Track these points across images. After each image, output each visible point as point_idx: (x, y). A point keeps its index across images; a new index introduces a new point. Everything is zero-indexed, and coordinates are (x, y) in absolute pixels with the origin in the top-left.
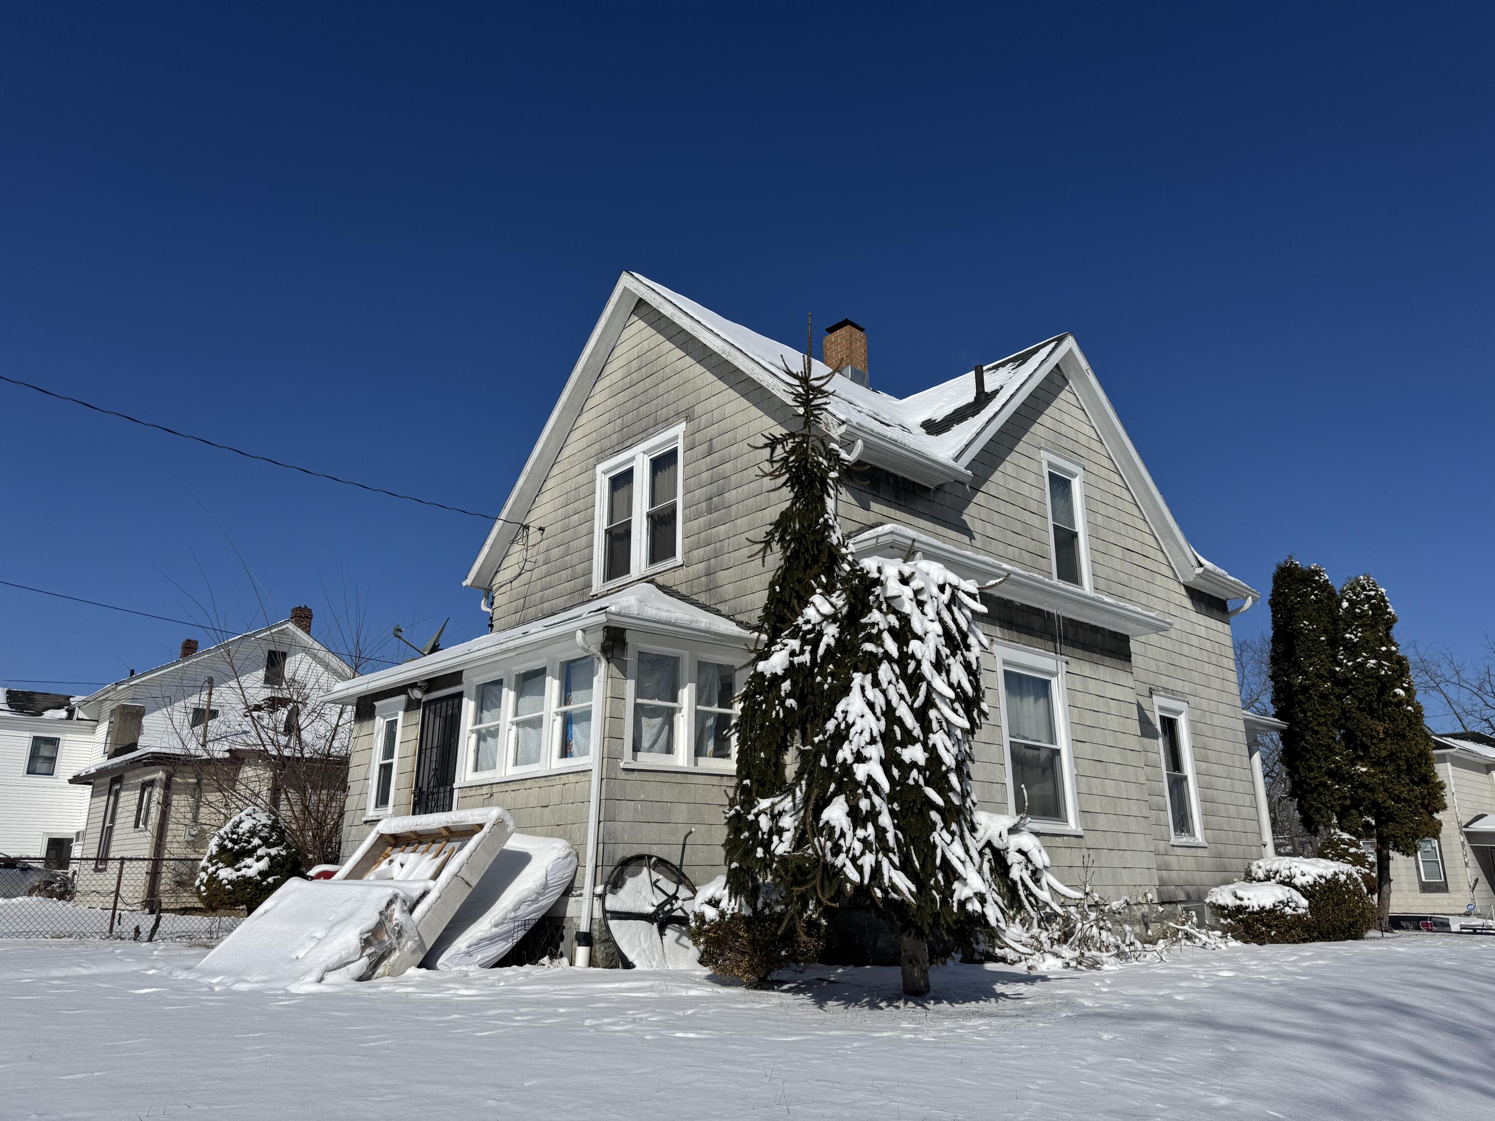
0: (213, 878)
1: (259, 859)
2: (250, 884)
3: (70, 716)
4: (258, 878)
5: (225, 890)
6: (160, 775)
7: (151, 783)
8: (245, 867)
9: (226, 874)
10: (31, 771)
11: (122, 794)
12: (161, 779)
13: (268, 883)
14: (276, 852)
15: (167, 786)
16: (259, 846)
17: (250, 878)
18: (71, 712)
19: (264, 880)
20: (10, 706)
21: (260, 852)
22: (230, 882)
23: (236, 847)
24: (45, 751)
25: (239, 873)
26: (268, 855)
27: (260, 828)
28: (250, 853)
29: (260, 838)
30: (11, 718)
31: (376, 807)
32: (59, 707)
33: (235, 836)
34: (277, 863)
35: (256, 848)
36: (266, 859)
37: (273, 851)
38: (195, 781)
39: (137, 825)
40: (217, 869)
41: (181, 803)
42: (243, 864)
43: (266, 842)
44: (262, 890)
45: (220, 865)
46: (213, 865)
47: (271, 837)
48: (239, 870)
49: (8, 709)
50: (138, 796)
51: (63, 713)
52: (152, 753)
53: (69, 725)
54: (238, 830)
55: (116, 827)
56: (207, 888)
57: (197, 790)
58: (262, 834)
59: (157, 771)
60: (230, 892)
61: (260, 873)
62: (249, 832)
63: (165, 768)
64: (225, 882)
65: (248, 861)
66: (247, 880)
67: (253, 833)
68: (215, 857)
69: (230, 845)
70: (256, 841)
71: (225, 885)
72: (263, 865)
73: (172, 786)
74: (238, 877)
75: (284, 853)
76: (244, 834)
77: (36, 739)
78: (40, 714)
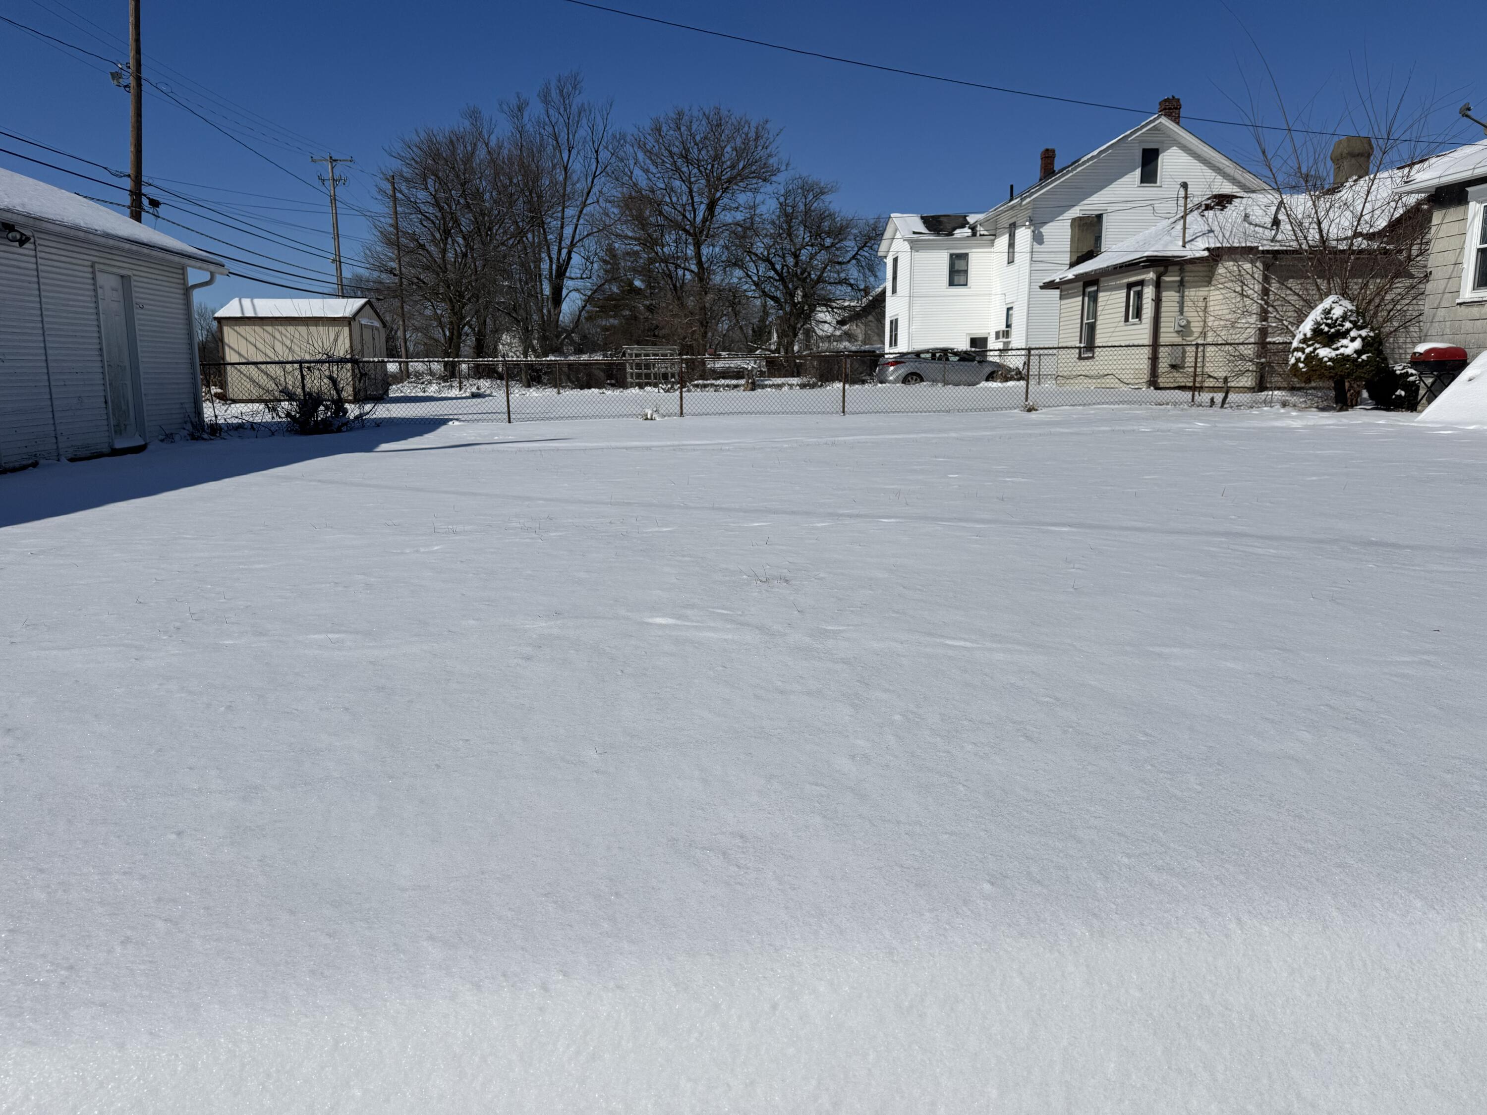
0: (1309, 358)
1: (1353, 340)
2: (1348, 361)
3: (974, 234)
4: (1355, 355)
5: (1326, 366)
6: (1151, 275)
7: (1141, 283)
8: (1342, 346)
9: (1324, 353)
10: (951, 283)
11: (1101, 294)
12: (1152, 279)
13: (1363, 360)
14: (1366, 334)
15: (1158, 285)
16: (1351, 329)
17: (1348, 356)
18: (973, 228)
19: (1359, 357)
20: (929, 230)
21: (1353, 333)
22: (1330, 359)
23: (1333, 330)
24: (959, 265)
25: (1338, 352)
26: (1360, 336)
27: (1349, 314)
28: (1344, 334)
29: (1351, 322)
30: (933, 240)
31: (1474, 289)
32: (963, 227)
33: (1329, 321)
34: (1367, 343)
35: (1348, 331)
36: (1359, 341)
37: (1364, 333)
38: (1178, 279)
39: (1127, 320)
40: (1315, 349)
41: (1170, 298)
42: (1339, 344)
43: (1356, 326)
44: (1357, 366)
45: (1317, 346)
46: (1309, 346)
47: (1359, 320)
48: (1337, 349)
49: (927, 232)
50: (1125, 295)
51: (967, 231)
52: (1147, 257)
53: (973, 241)
54: (1331, 315)
55: (1098, 322)
56: (1306, 365)
57: (1181, 286)
58: (1352, 319)
59: (1149, 272)
60: (1330, 368)
61: (1356, 352)
62: (1342, 317)
63: (1155, 268)
64: (1326, 359)
65: (1345, 342)
66: (1345, 358)
67: (1345, 317)
68: (1310, 339)
69: (1326, 329)
70: (1348, 325)
71: (1326, 362)
72: (1358, 344)
73: (1162, 285)
74: (1337, 355)
75: (1372, 334)
76: (1337, 319)
77: (951, 255)
78: (951, 234)
